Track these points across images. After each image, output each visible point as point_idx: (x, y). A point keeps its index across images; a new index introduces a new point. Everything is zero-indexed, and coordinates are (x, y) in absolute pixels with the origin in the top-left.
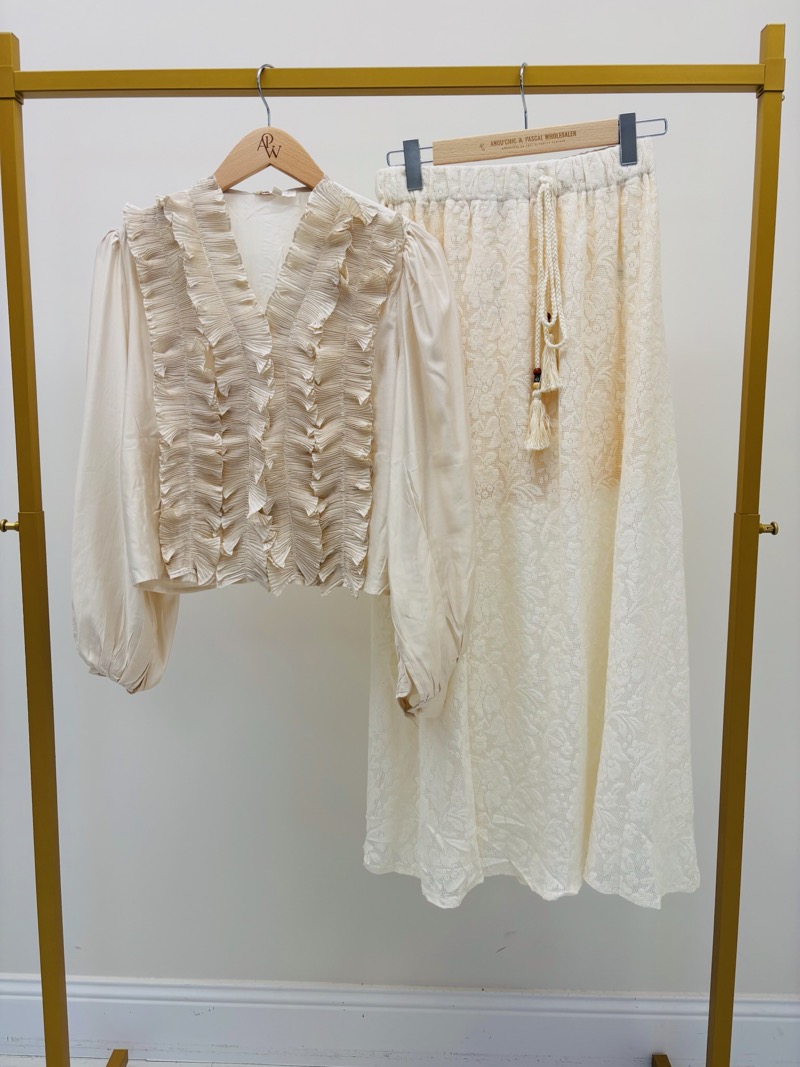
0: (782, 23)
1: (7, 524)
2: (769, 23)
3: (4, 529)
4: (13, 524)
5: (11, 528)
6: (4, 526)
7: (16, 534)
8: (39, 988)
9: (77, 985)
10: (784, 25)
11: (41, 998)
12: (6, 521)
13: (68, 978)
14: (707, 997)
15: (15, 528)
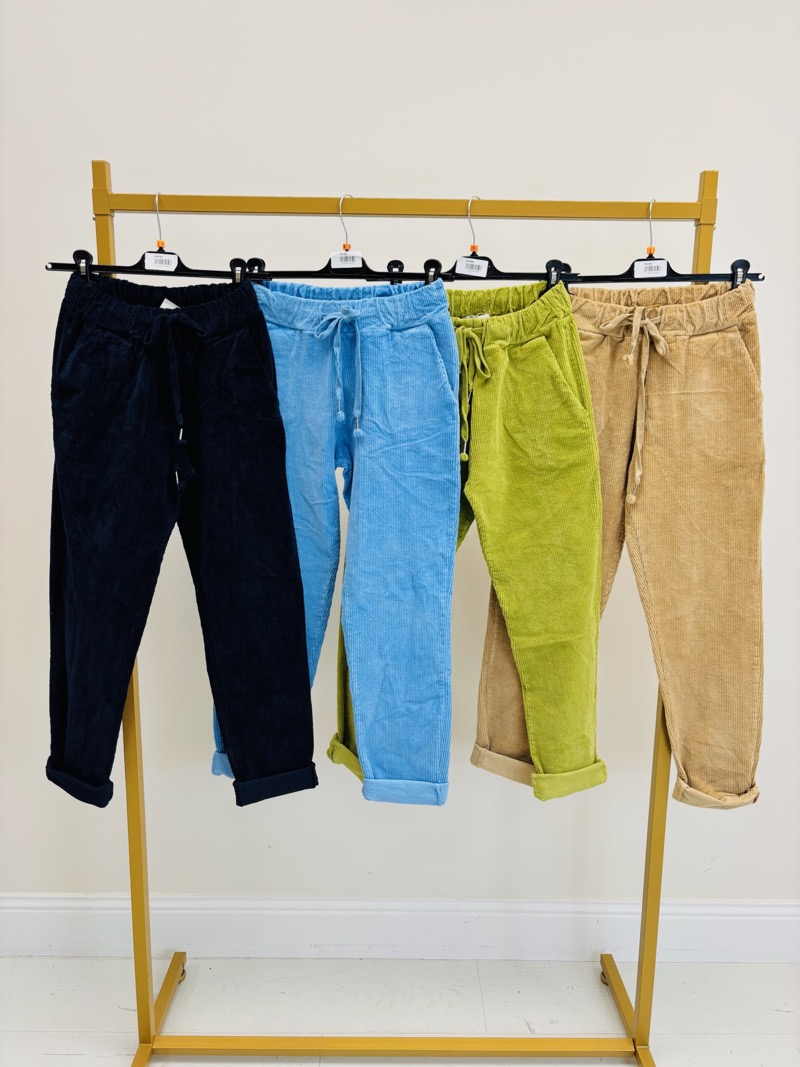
0: (715, 169)
2: (707, 169)
10: (717, 173)
11: (130, 912)
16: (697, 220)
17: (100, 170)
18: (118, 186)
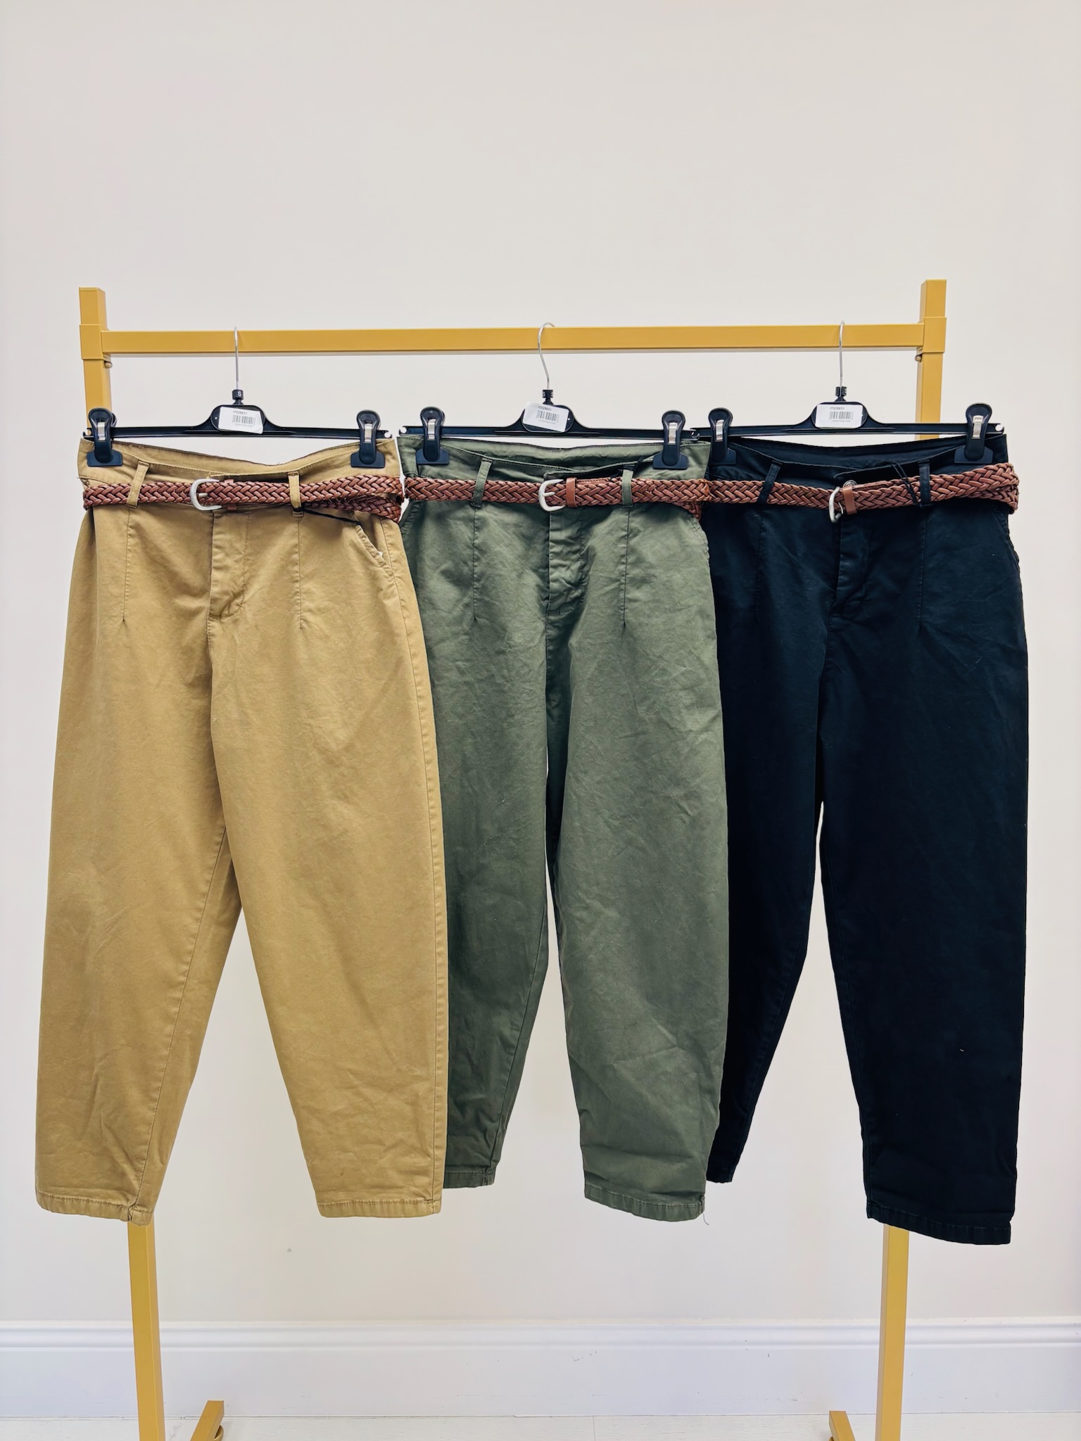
0: (942, 278)
2: (930, 279)
16: (919, 347)
17: (91, 300)
18: (117, 321)
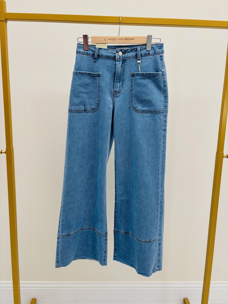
1: (2, 152)
3: (1, 153)
4: (4, 152)
5: (3, 153)
6: (1, 152)
7: (5, 155)
8: (12, 285)
9: (23, 284)
11: (13, 288)
12: (2, 151)
13: (21, 282)
14: (202, 282)
15: (5, 153)
